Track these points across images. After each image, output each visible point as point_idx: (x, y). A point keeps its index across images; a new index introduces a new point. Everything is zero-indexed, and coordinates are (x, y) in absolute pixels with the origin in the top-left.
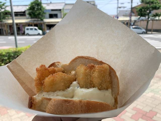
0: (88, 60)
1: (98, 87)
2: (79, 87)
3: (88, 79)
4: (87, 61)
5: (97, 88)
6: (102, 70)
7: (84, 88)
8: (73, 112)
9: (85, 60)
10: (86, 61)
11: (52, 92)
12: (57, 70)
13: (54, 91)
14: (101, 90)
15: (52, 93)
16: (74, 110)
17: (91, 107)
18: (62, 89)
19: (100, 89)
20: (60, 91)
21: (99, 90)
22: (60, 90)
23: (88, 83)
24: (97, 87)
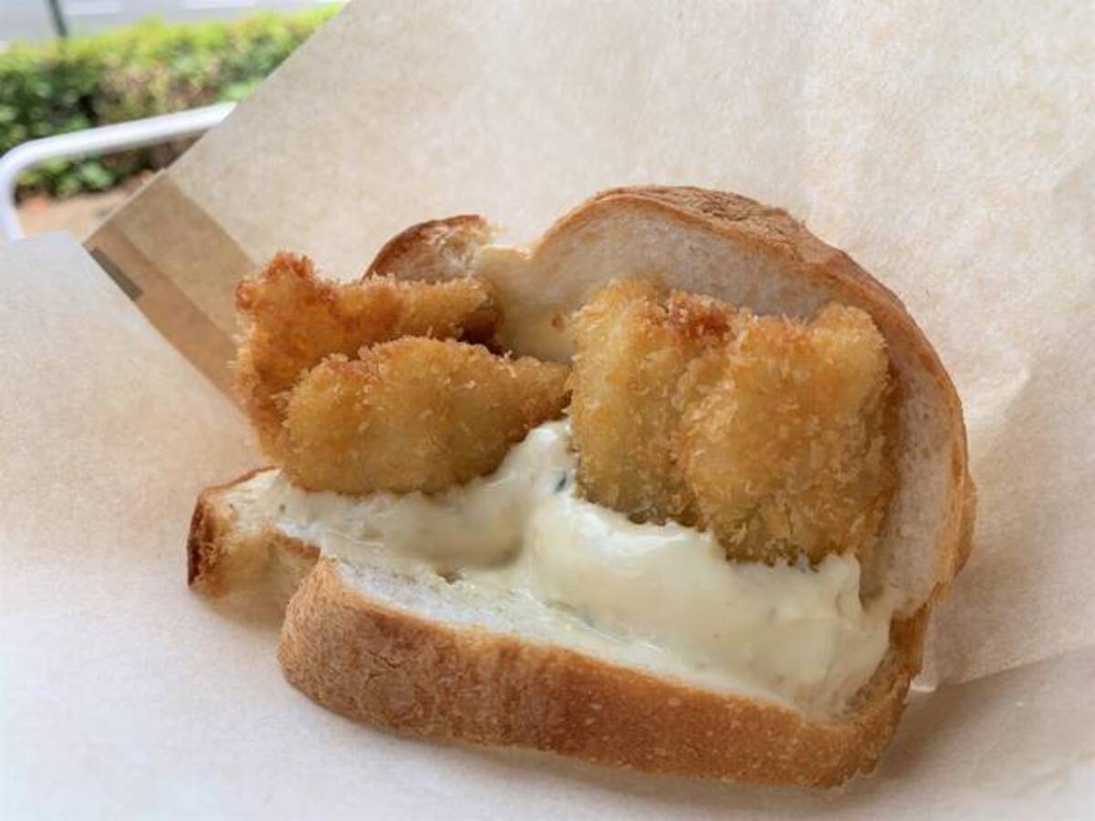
0: (703, 240)
1: (719, 529)
2: (571, 488)
3: (646, 432)
4: (688, 243)
5: (707, 538)
6: (788, 383)
7: (606, 505)
8: (430, 728)
9: (674, 236)
10: (680, 241)
11: (340, 493)
12: (412, 310)
13: (359, 492)
14: (754, 559)
15: (338, 508)
16: (443, 713)
17: (594, 714)
18: (420, 481)
19: (735, 554)
20: (402, 501)
21: (729, 558)
22: (400, 492)
23: (644, 476)
24: (716, 533)
